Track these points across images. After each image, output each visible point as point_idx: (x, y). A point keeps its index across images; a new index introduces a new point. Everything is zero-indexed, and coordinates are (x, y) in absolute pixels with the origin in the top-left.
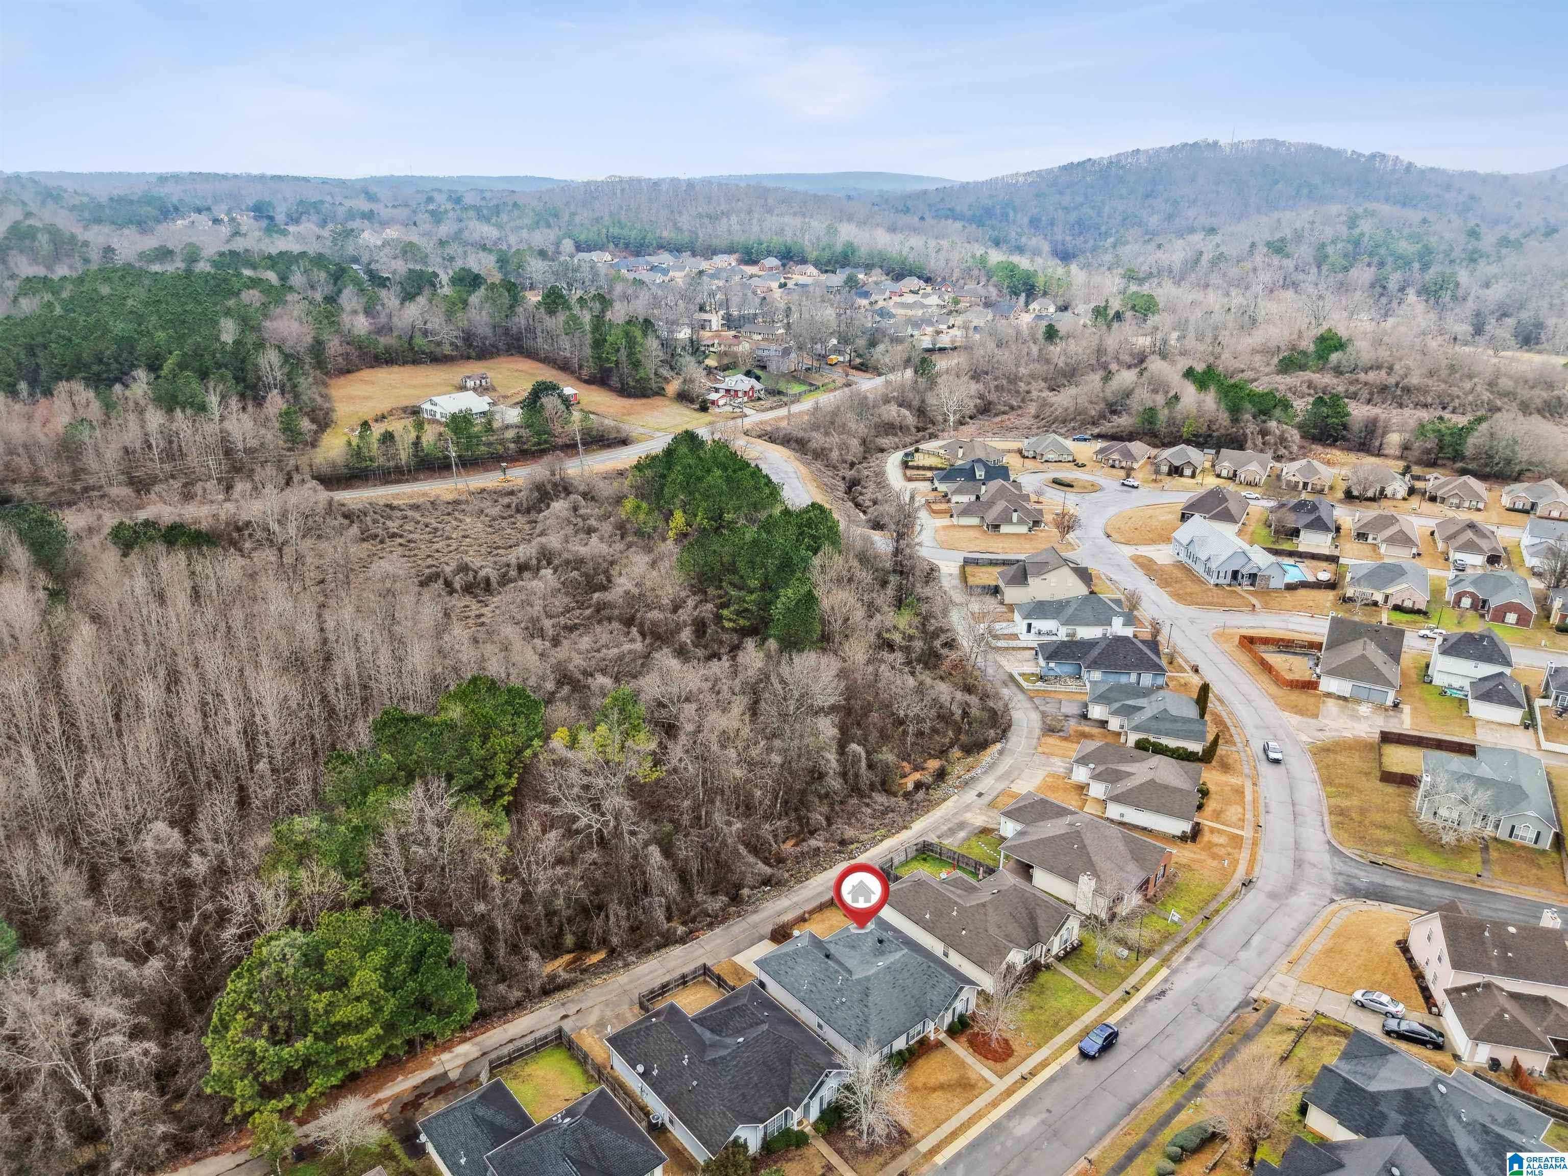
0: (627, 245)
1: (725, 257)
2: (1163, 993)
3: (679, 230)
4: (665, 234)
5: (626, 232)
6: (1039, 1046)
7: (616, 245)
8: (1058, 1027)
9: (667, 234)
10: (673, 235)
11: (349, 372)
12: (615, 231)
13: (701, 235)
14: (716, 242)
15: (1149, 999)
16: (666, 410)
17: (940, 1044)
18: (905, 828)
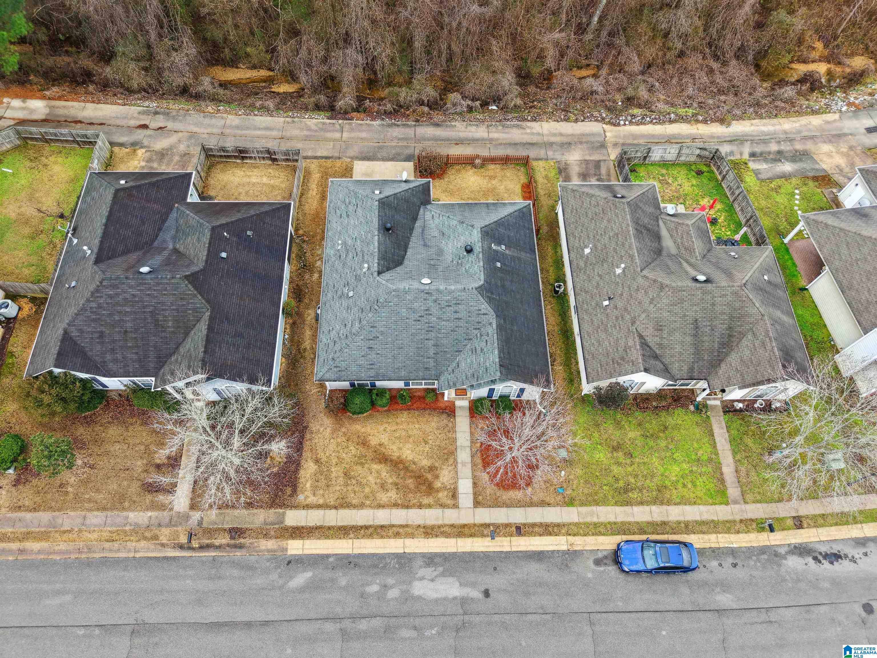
2: (833, 557)
6: (570, 502)
15: (802, 551)
17: (451, 411)
18: (722, 121)
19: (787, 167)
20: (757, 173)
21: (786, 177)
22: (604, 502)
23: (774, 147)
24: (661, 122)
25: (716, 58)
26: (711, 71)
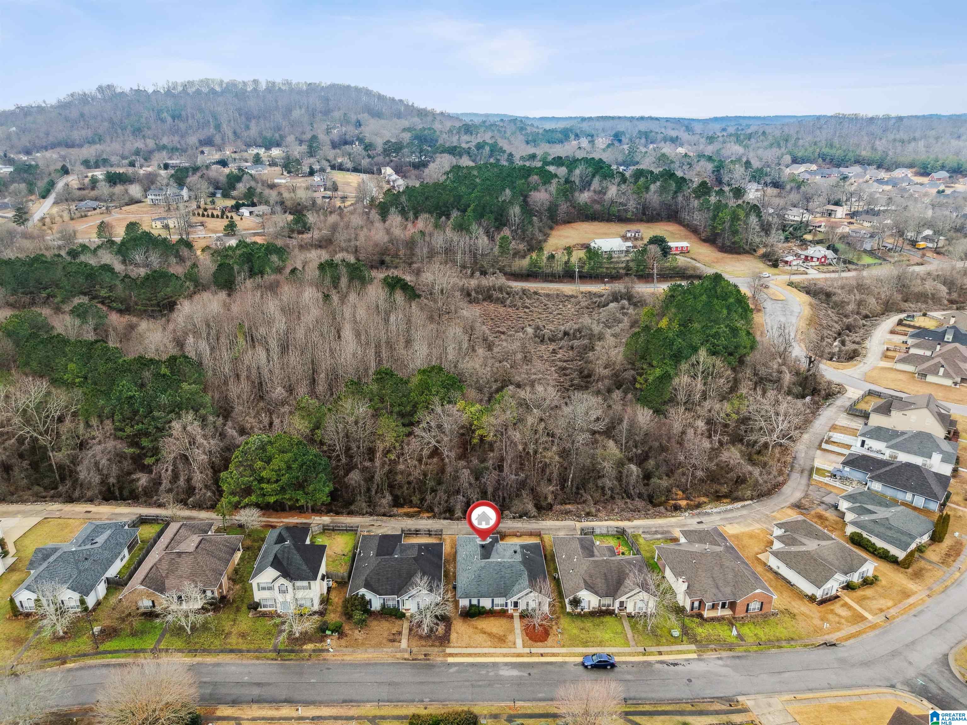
0: (831, 162)
1: (904, 170)
2: (675, 664)
3: (874, 149)
4: (864, 153)
5: (833, 152)
6: (563, 646)
7: (824, 160)
8: (585, 644)
9: (865, 153)
10: (869, 154)
11: (569, 222)
12: (825, 150)
13: (890, 153)
14: (901, 159)
15: (662, 662)
16: (746, 263)
17: (511, 617)
18: (629, 520)
19: (659, 536)
20: (645, 539)
21: (658, 539)
22: (577, 646)
23: (654, 530)
24: (601, 521)
25: (629, 498)
26: (626, 503)
